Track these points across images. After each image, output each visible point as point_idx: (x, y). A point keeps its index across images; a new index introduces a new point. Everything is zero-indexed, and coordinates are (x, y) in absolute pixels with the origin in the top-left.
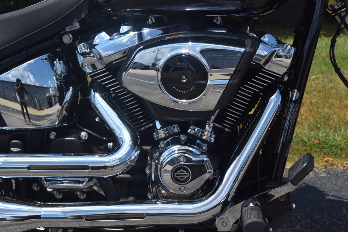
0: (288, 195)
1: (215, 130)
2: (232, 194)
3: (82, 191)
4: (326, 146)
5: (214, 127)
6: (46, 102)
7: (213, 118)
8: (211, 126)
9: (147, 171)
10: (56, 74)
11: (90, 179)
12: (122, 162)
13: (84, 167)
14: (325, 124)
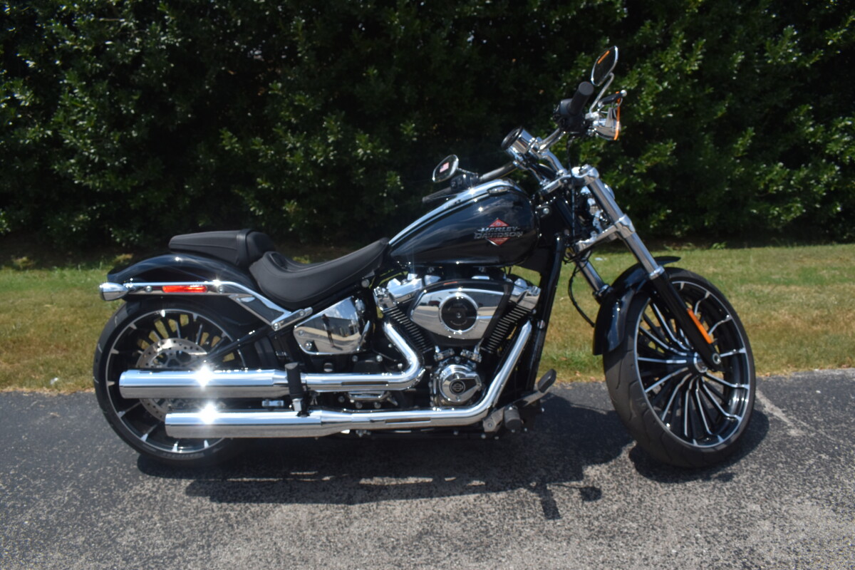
0: (538, 401)
1: (481, 352)
2: (496, 402)
3: (378, 401)
4: (573, 363)
5: (481, 351)
6: (349, 330)
7: (480, 343)
8: (479, 349)
9: (430, 385)
10: (357, 310)
11: (386, 392)
12: (412, 379)
13: (384, 383)
14: (572, 343)
